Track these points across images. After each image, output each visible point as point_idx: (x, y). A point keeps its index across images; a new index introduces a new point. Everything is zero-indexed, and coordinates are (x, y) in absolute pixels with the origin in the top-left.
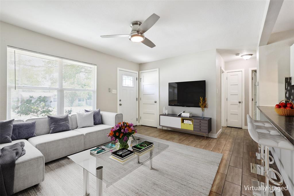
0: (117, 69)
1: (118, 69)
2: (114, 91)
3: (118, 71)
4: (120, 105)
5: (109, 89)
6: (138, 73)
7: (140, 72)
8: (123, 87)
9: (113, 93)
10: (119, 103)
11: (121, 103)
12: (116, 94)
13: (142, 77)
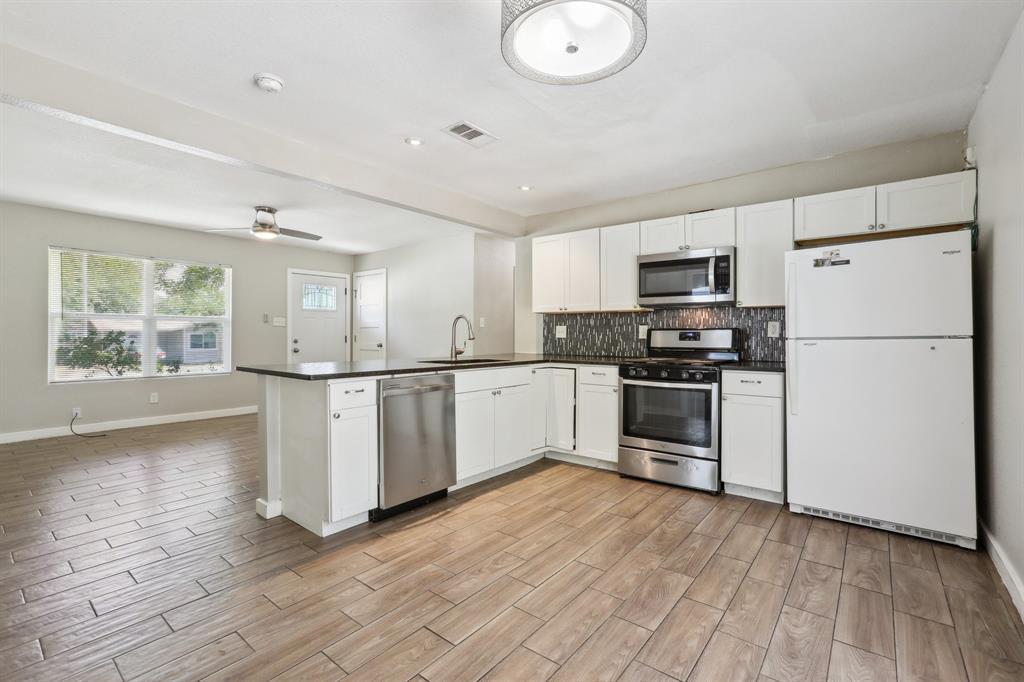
0: (286, 271)
1: (290, 271)
2: (277, 321)
3: (290, 276)
4: (296, 351)
5: (266, 316)
6: (348, 276)
7: (355, 274)
8: (303, 310)
9: (276, 324)
10: (290, 346)
11: (296, 346)
12: (285, 327)
13: (357, 287)
